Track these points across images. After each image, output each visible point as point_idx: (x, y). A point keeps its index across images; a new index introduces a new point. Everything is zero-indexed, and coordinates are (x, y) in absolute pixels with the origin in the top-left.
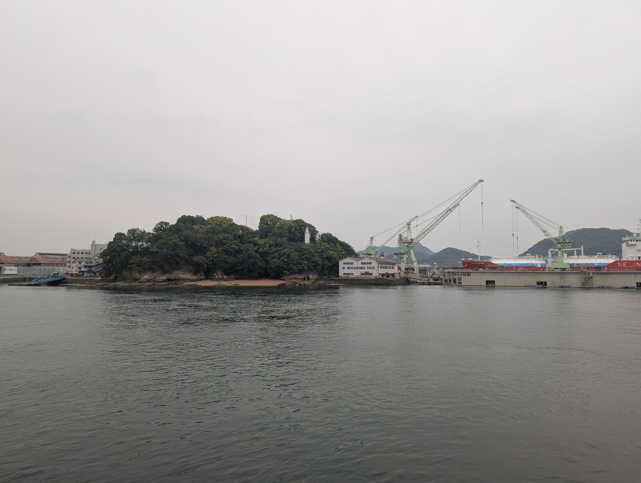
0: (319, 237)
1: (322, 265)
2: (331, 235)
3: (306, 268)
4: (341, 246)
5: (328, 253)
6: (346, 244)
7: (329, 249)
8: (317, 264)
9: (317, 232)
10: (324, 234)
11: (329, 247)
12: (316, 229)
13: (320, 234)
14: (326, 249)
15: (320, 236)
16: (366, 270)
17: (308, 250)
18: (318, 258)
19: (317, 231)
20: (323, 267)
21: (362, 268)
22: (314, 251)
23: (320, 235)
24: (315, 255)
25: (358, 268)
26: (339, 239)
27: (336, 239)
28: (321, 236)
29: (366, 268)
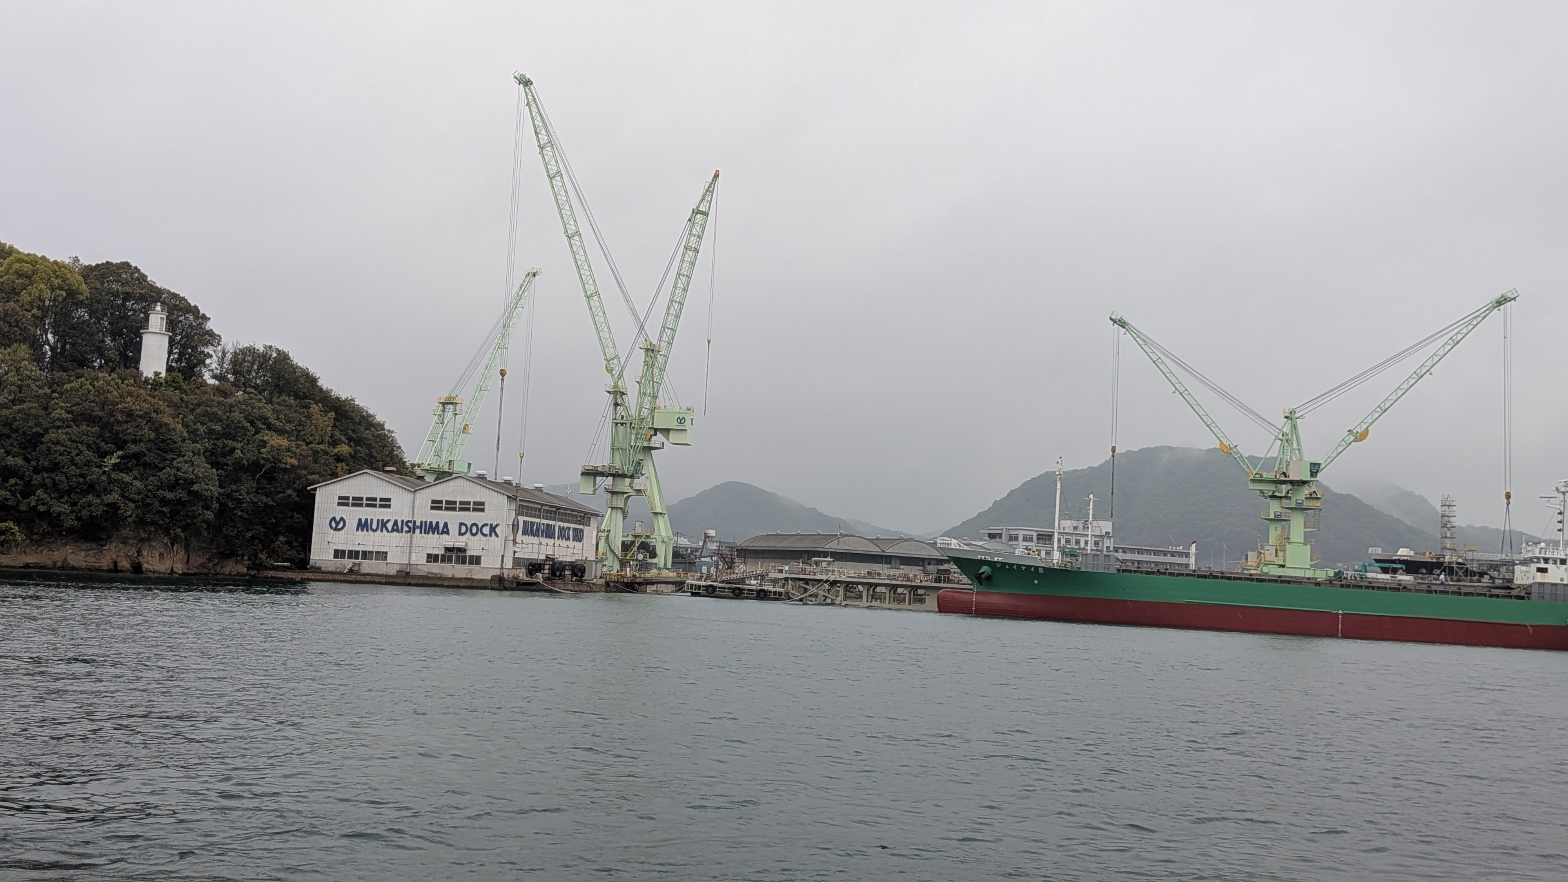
0: (221, 363)
1: (222, 505)
2: (283, 357)
3: (129, 510)
4: (332, 414)
5: (264, 443)
6: (359, 410)
7: (270, 427)
8: (196, 495)
9: (212, 338)
10: (250, 351)
11: (269, 414)
12: (209, 326)
13: (230, 348)
14: (252, 423)
15: (229, 356)
16: (453, 540)
17: (150, 420)
18: (202, 467)
19: (211, 334)
20: (223, 513)
21: (432, 528)
22: (185, 425)
23: (224, 353)
24: (188, 447)
25: (411, 527)
26: (324, 383)
27: (312, 381)
28: (235, 362)
29: (453, 528)
